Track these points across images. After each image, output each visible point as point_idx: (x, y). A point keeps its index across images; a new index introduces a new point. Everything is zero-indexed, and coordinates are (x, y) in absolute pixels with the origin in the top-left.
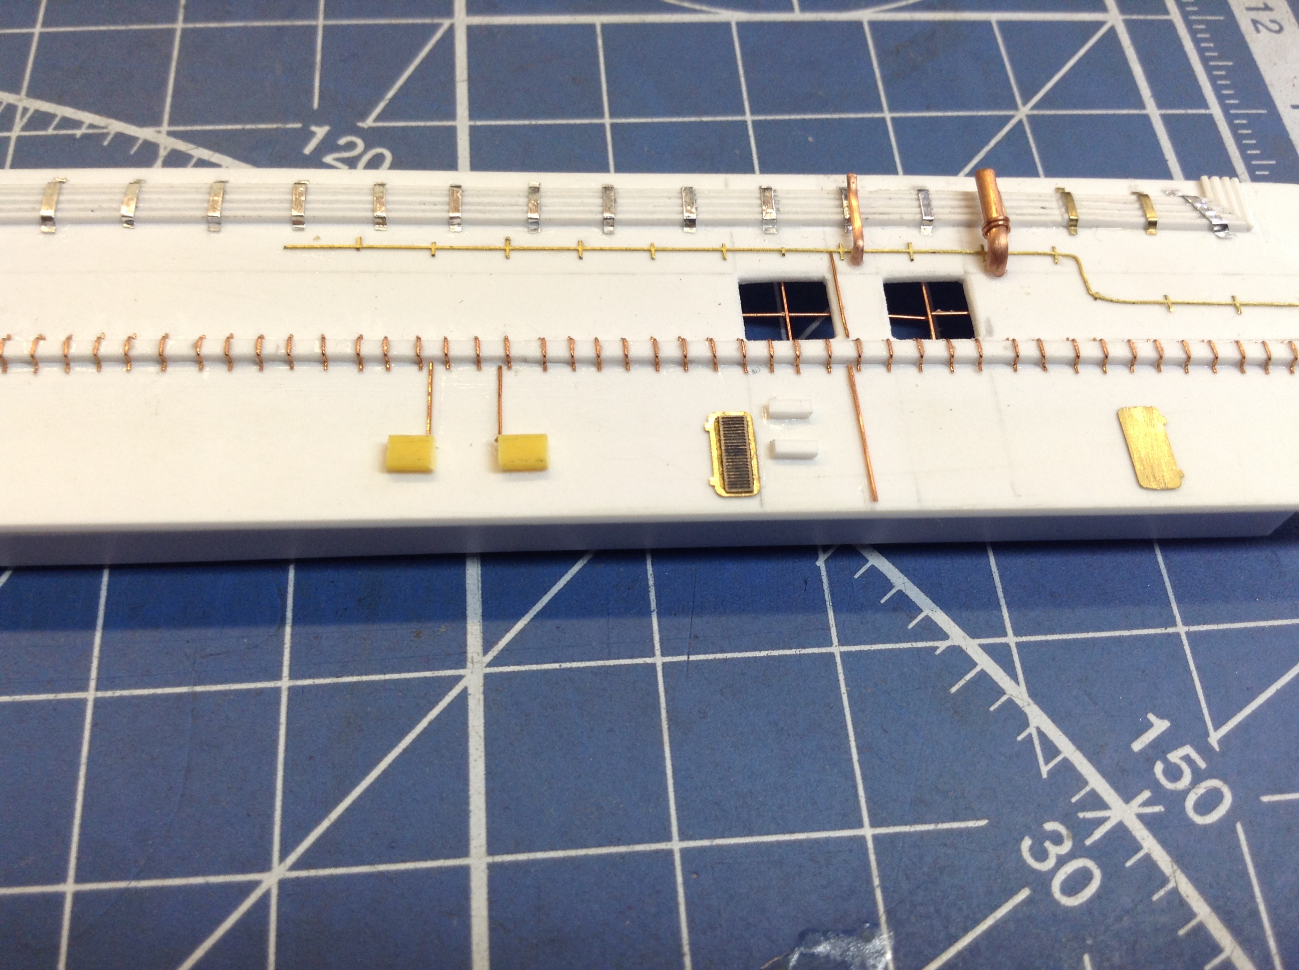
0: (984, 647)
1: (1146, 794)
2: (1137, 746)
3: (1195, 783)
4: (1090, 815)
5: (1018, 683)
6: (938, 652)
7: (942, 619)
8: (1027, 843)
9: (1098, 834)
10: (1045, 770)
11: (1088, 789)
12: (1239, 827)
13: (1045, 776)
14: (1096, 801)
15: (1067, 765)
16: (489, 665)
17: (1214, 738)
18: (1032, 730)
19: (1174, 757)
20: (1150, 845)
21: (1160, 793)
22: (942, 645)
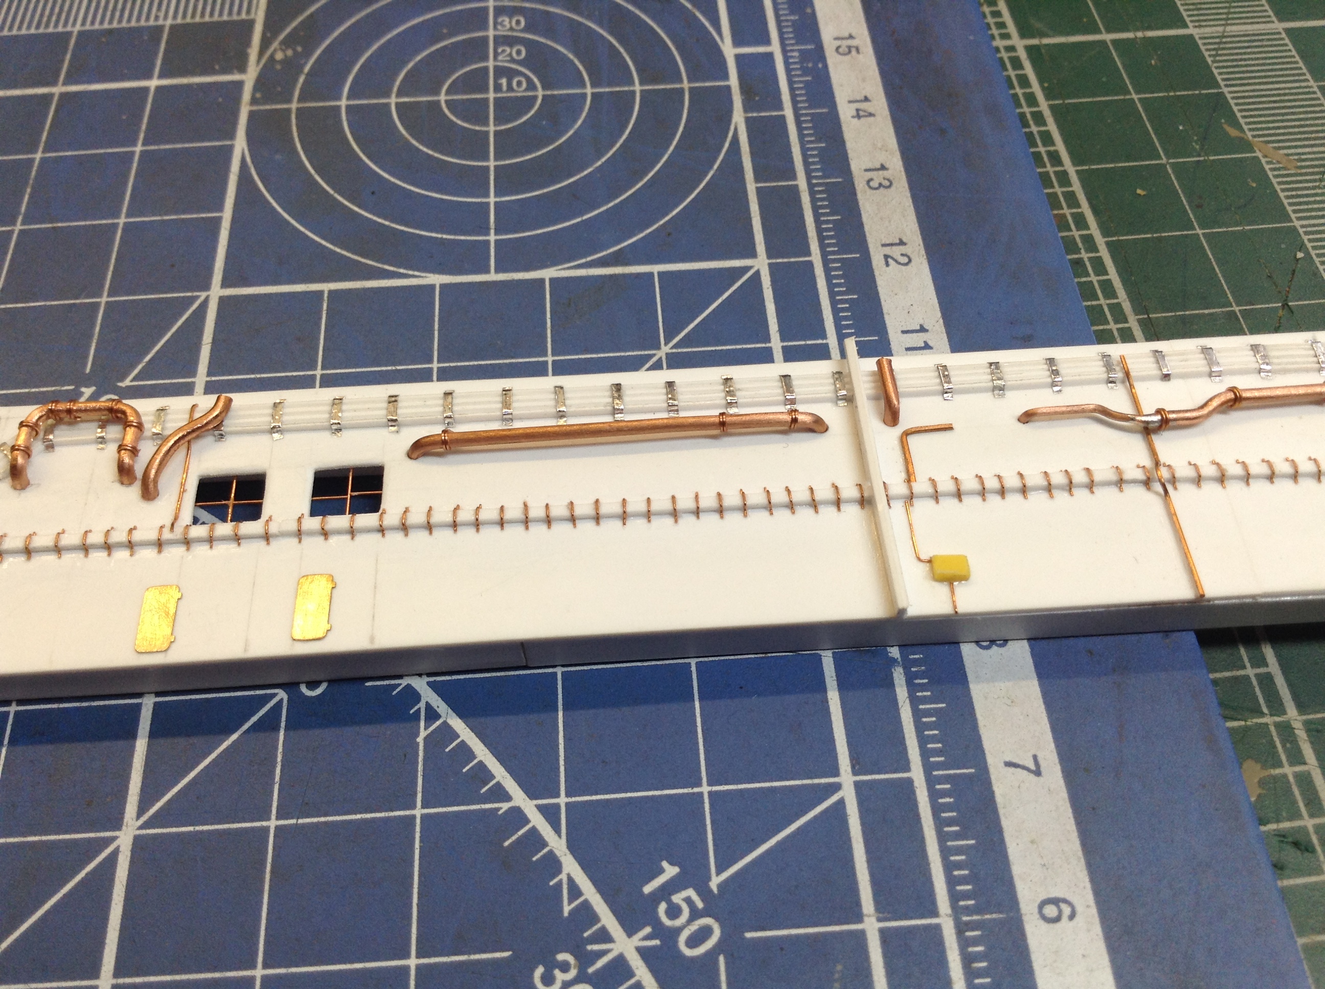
0: (539, 807)
1: (648, 930)
2: (647, 889)
3: (691, 920)
4: (596, 947)
5: (560, 836)
6: (500, 812)
7: (510, 785)
8: (539, 971)
9: (600, 964)
10: (567, 909)
11: (599, 925)
12: (721, 959)
13: (566, 914)
14: (604, 936)
15: (586, 906)
16: (140, 828)
17: (715, 883)
18: (563, 877)
19: (677, 898)
20: (642, 973)
21: (659, 931)
22: (505, 806)
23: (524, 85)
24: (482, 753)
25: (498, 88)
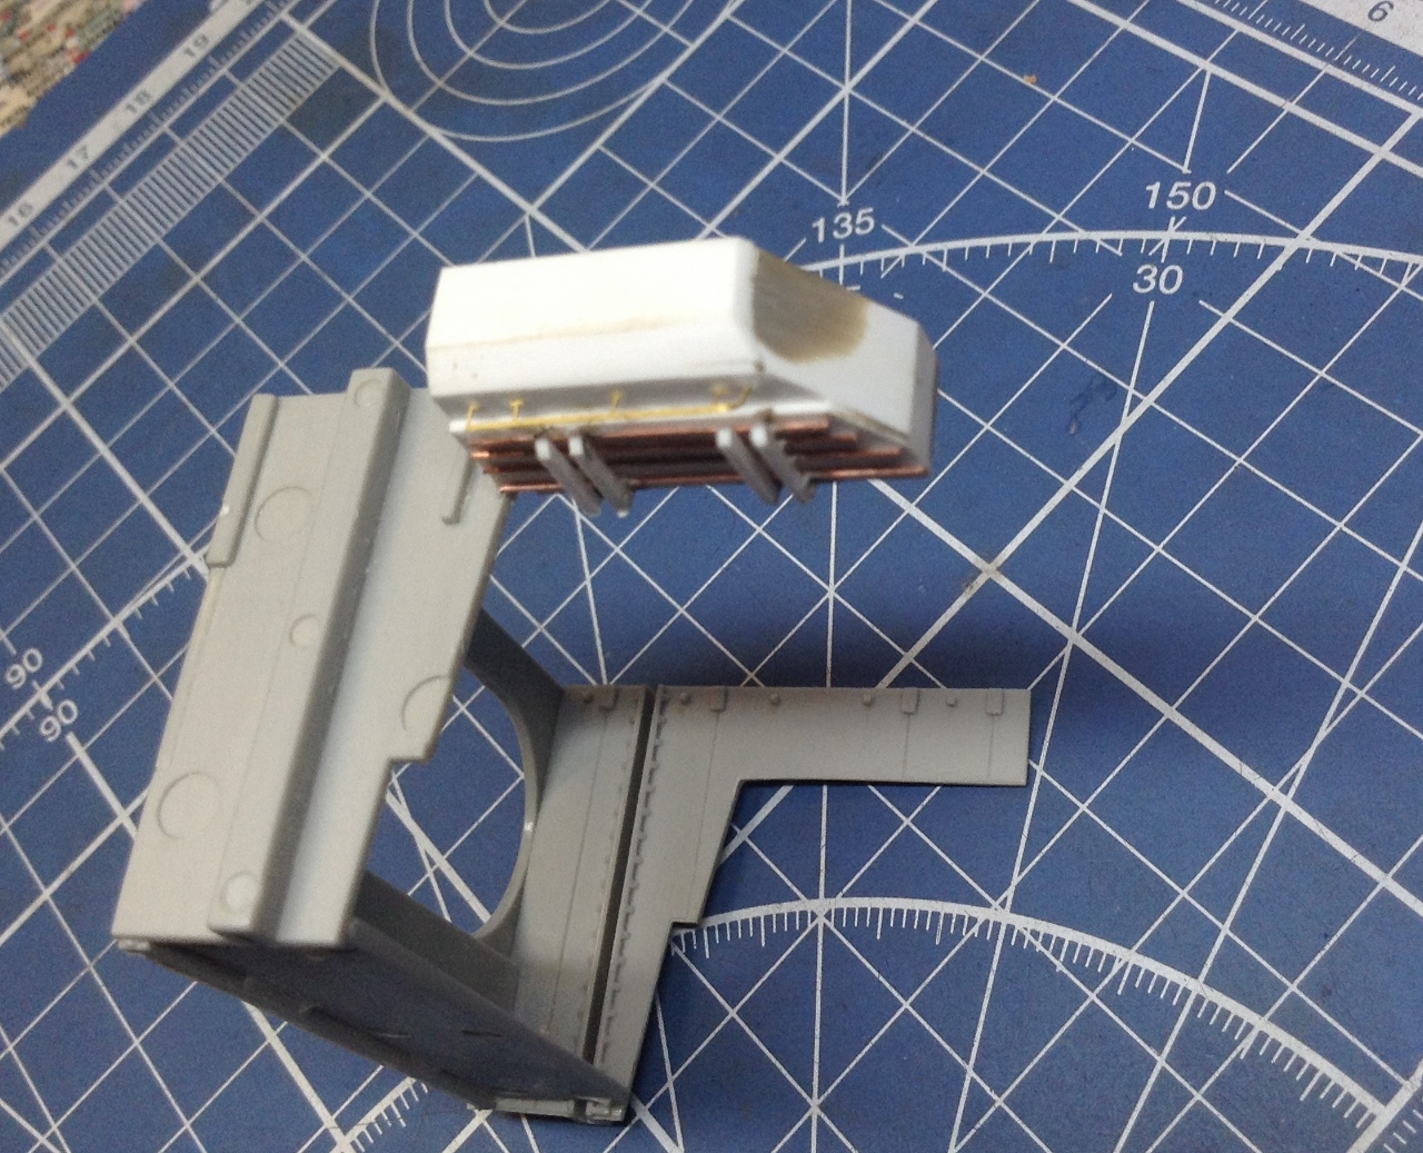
1: (1173, 219)
2: (1152, 205)
3: (1191, 196)
4: (1154, 250)
5: (1076, 231)
6: (1030, 254)
7: (1020, 238)
8: (1136, 286)
9: (1164, 254)
10: (1119, 252)
11: (1145, 241)
12: (1227, 193)
13: (1121, 254)
14: (1153, 242)
15: (1127, 241)
17: (1185, 169)
18: (1099, 243)
19: (1173, 193)
20: (1191, 236)
21: (1179, 215)
22: (1030, 249)
24: (987, 242)
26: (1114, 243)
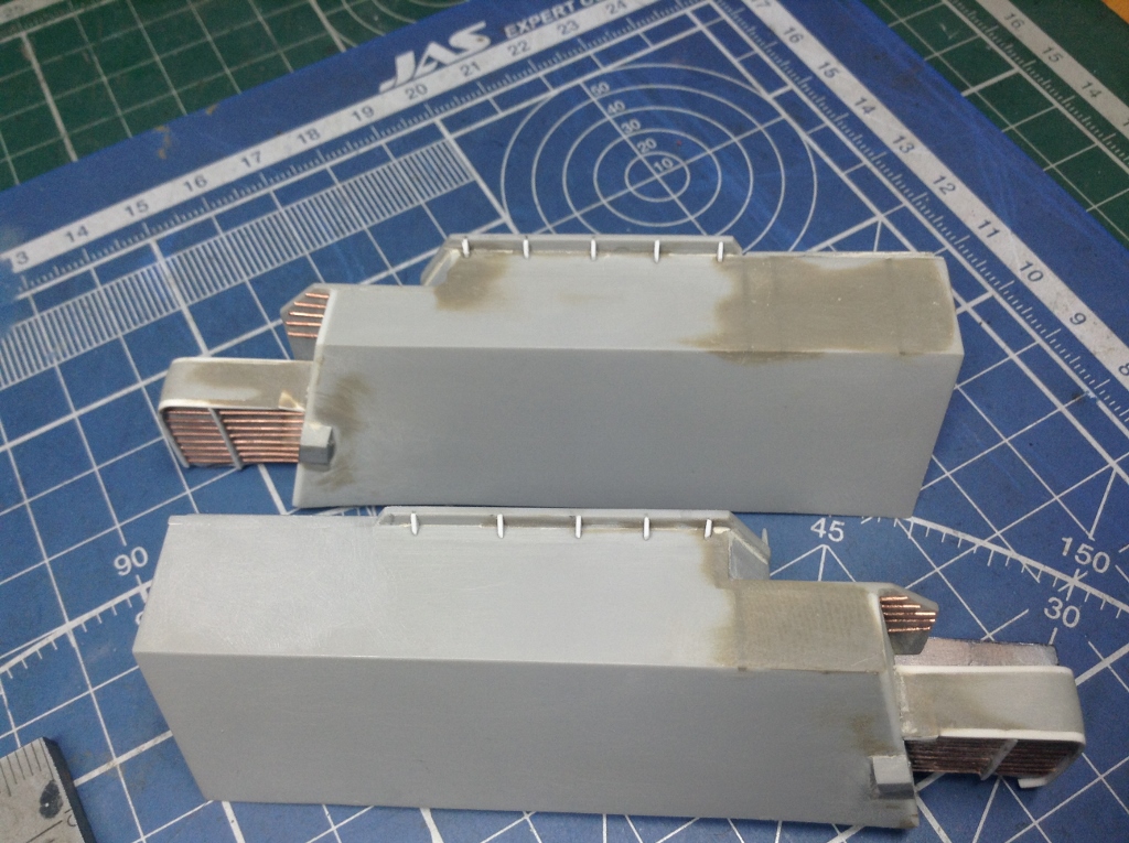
1: (1078, 571)
3: (1092, 558)
4: (1062, 589)
5: (1010, 550)
6: (974, 552)
7: (969, 538)
8: (1046, 611)
9: (1069, 594)
11: (1056, 579)
12: (1117, 567)
13: (1039, 582)
14: (1062, 582)
15: (1044, 574)
17: (1090, 535)
18: (1025, 566)
19: (1080, 551)
20: (1090, 590)
21: (1083, 569)
22: (974, 549)
23: (671, 164)
24: (945, 530)
25: (658, 171)
26: (1036, 571)
